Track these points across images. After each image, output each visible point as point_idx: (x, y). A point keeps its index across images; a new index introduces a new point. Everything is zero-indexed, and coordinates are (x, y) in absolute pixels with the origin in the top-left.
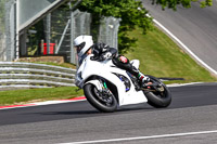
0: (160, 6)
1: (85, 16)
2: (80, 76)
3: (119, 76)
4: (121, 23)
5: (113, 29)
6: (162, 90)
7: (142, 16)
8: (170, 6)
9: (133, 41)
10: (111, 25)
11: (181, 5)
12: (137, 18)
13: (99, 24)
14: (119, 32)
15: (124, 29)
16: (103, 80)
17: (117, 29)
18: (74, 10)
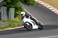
0: (25, 5)
1: (5, 8)
2: (23, 22)
3: (32, 22)
4: (15, 10)
5: (13, 11)
6: (41, 25)
7: (21, 8)
8: (28, 5)
9: (18, 14)
10: (12, 10)
11: (31, 5)
12: (19, 8)
13: (9, 10)
14: (14, 12)
15: (16, 11)
16: (29, 23)
17: (14, 11)
18: (2, 6)
